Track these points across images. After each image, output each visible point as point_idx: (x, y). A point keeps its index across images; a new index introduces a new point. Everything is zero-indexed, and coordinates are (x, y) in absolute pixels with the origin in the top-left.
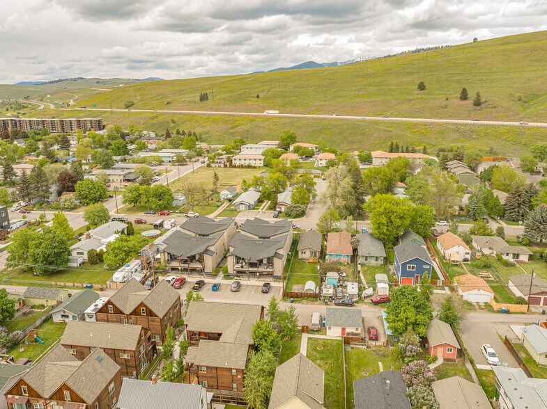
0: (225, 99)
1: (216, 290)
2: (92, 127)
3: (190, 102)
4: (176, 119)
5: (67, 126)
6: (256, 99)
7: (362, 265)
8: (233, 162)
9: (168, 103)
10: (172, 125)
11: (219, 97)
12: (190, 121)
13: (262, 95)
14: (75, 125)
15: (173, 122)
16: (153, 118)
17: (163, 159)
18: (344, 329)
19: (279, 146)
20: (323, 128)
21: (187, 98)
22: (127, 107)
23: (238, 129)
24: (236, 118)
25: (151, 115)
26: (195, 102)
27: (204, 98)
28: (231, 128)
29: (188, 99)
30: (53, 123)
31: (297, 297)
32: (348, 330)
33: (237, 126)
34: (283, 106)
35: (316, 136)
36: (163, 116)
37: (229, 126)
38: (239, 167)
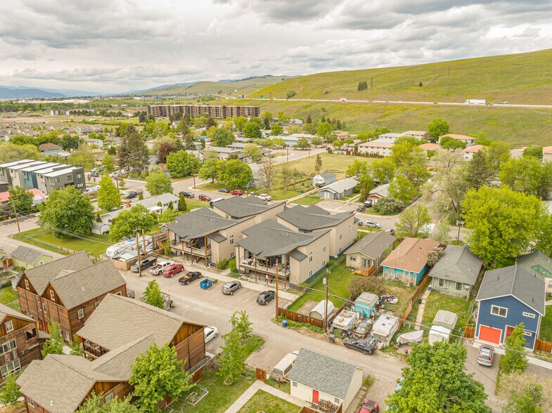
0: (384, 88)
1: (206, 288)
2: (249, 114)
3: (347, 91)
4: (327, 108)
5: (228, 112)
6: (419, 88)
7: (433, 291)
8: (359, 149)
9: (327, 93)
10: (322, 113)
11: (379, 87)
12: (341, 109)
13: (425, 84)
14: (235, 111)
15: (324, 110)
16: (306, 107)
17: (287, 143)
18: (316, 393)
19: (425, 136)
20: (488, 119)
21: (346, 87)
22: (289, 97)
23: (387, 119)
24: (388, 107)
25: (305, 104)
26: (352, 92)
27: (362, 87)
28: (380, 118)
29: (347, 89)
30: (217, 109)
31: (297, 320)
32: (323, 396)
33: (387, 116)
34: (447, 95)
35: (477, 127)
36: (316, 105)
37: (379, 115)
38: (363, 155)
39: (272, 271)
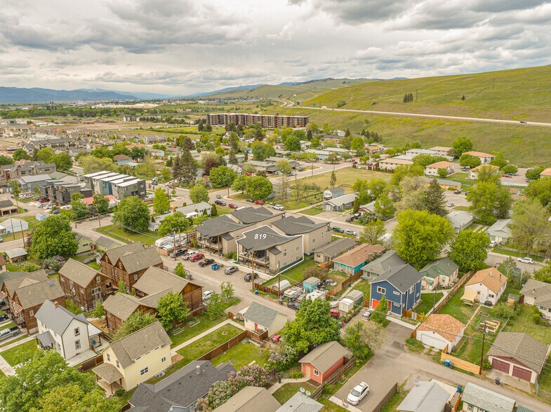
0: (428, 101)
2: (298, 124)
3: (394, 103)
4: (370, 120)
5: (279, 122)
6: (461, 101)
7: (364, 280)
8: (380, 165)
9: (374, 104)
10: (365, 125)
11: (424, 98)
12: (383, 122)
13: (468, 97)
14: (285, 121)
15: (367, 122)
16: (352, 118)
17: (319, 157)
18: (256, 325)
20: (513, 137)
21: (393, 98)
22: (339, 107)
23: (423, 133)
24: (426, 121)
25: (351, 115)
26: (398, 103)
27: (408, 99)
28: (417, 131)
29: (394, 100)
30: (269, 119)
31: (265, 291)
32: (260, 327)
33: (423, 130)
34: (485, 110)
35: (501, 145)
36: (361, 117)
37: (416, 128)
39: (258, 261)
